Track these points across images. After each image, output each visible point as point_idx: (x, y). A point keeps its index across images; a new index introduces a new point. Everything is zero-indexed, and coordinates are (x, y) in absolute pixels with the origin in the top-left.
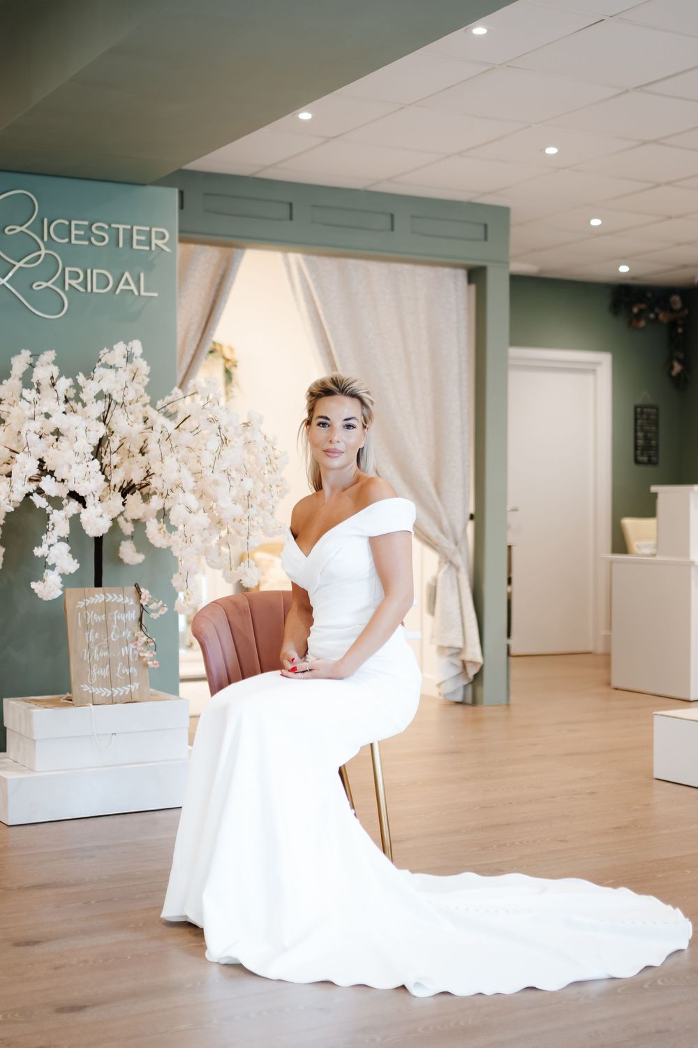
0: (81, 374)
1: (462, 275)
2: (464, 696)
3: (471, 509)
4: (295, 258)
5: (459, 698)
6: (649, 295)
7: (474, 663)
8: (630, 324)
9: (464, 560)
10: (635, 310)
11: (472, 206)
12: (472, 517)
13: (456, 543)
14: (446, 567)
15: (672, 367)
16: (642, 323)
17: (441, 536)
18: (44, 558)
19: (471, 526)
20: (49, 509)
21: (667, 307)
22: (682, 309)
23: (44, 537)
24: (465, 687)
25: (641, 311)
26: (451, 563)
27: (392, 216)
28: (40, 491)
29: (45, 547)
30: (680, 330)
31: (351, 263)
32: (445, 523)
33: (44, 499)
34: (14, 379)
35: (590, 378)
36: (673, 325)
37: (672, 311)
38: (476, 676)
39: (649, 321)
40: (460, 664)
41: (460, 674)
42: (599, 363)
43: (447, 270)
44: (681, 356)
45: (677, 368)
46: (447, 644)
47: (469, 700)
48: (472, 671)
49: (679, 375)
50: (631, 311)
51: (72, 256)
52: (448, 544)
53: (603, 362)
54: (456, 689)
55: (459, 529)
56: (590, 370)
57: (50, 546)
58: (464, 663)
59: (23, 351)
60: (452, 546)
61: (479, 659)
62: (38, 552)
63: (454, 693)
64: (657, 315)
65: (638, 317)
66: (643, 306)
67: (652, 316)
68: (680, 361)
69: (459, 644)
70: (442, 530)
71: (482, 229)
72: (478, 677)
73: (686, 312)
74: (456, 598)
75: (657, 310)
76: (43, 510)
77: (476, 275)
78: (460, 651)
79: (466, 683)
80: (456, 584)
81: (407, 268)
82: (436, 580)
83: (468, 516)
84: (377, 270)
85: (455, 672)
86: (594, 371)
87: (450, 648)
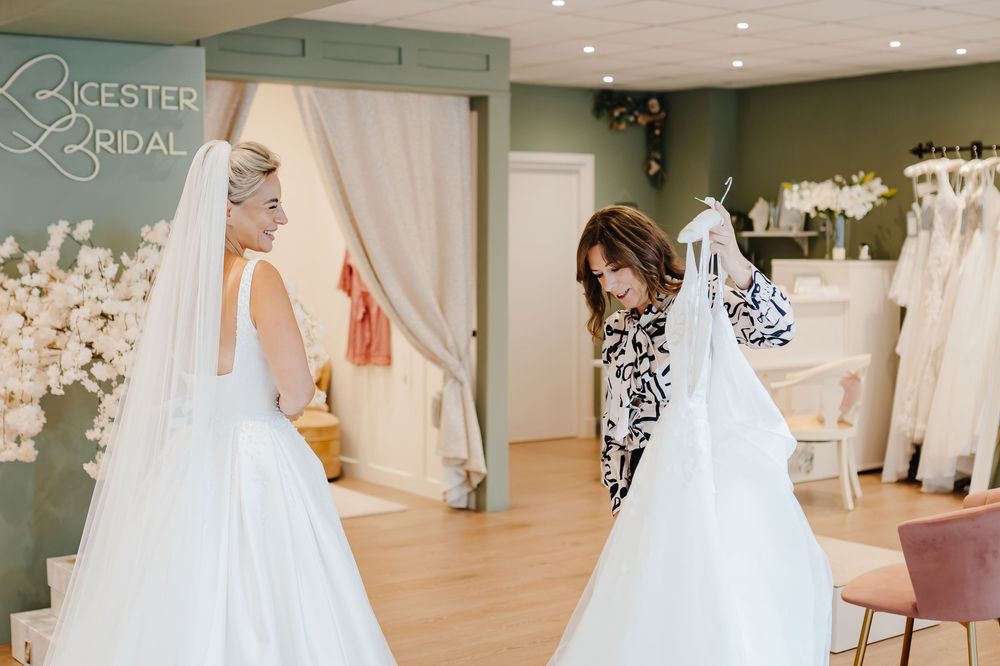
0: (125, 254)
1: (464, 103)
2: (468, 502)
3: (474, 326)
4: (306, 91)
5: (463, 505)
6: (629, 99)
7: (479, 474)
8: (611, 126)
9: (467, 376)
10: (616, 113)
11: (475, 39)
12: (474, 334)
13: (460, 359)
14: (450, 382)
15: (649, 167)
16: (623, 126)
17: (446, 352)
18: (96, 441)
19: (474, 342)
20: (100, 394)
21: (646, 111)
22: (659, 112)
23: (95, 421)
24: (469, 494)
25: (622, 114)
26: (456, 379)
27: (400, 50)
28: (91, 377)
29: (98, 430)
30: (657, 132)
31: (360, 94)
32: (450, 341)
33: (96, 384)
34: (52, 250)
35: (573, 178)
36: (650, 127)
37: (650, 114)
38: (479, 485)
39: (630, 124)
40: (464, 473)
41: (463, 483)
42: (582, 165)
43: (450, 99)
44: (658, 156)
45: (655, 167)
46: (452, 455)
47: (473, 506)
48: (476, 481)
49: (656, 174)
50: (612, 115)
51: (101, 118)
52: (452, 360)
53: (587, 162)
54: (459, 496)
55: (463, 345)
56: (574, 171)
57: (102, 429)
58: (468, 474)
59: (61, 222)
60: (457, 363)
61: (483, 470)
62: (91, 435)
63: (459, 500)
64: (636, 118)
65: (619, 120)
66: (624, 110)
67: (632, 119)
68: (657, 161)
69: (464, 455)
70: (446, 348)
71: (484, 61)
72: (482, 486)
73: (663, 115)
74: (461, 412)
75: (636, 113)
76: (94, 394)
77: (478, 103)
78: (464, 463)
79: (469, 490)
80: (460, 398)
81: (413, 97)
82: (441, 395)
83: (471, 333)
84: (384, 99)
85: (459, 480)
86: (577, 172)
87: (455, 459)
